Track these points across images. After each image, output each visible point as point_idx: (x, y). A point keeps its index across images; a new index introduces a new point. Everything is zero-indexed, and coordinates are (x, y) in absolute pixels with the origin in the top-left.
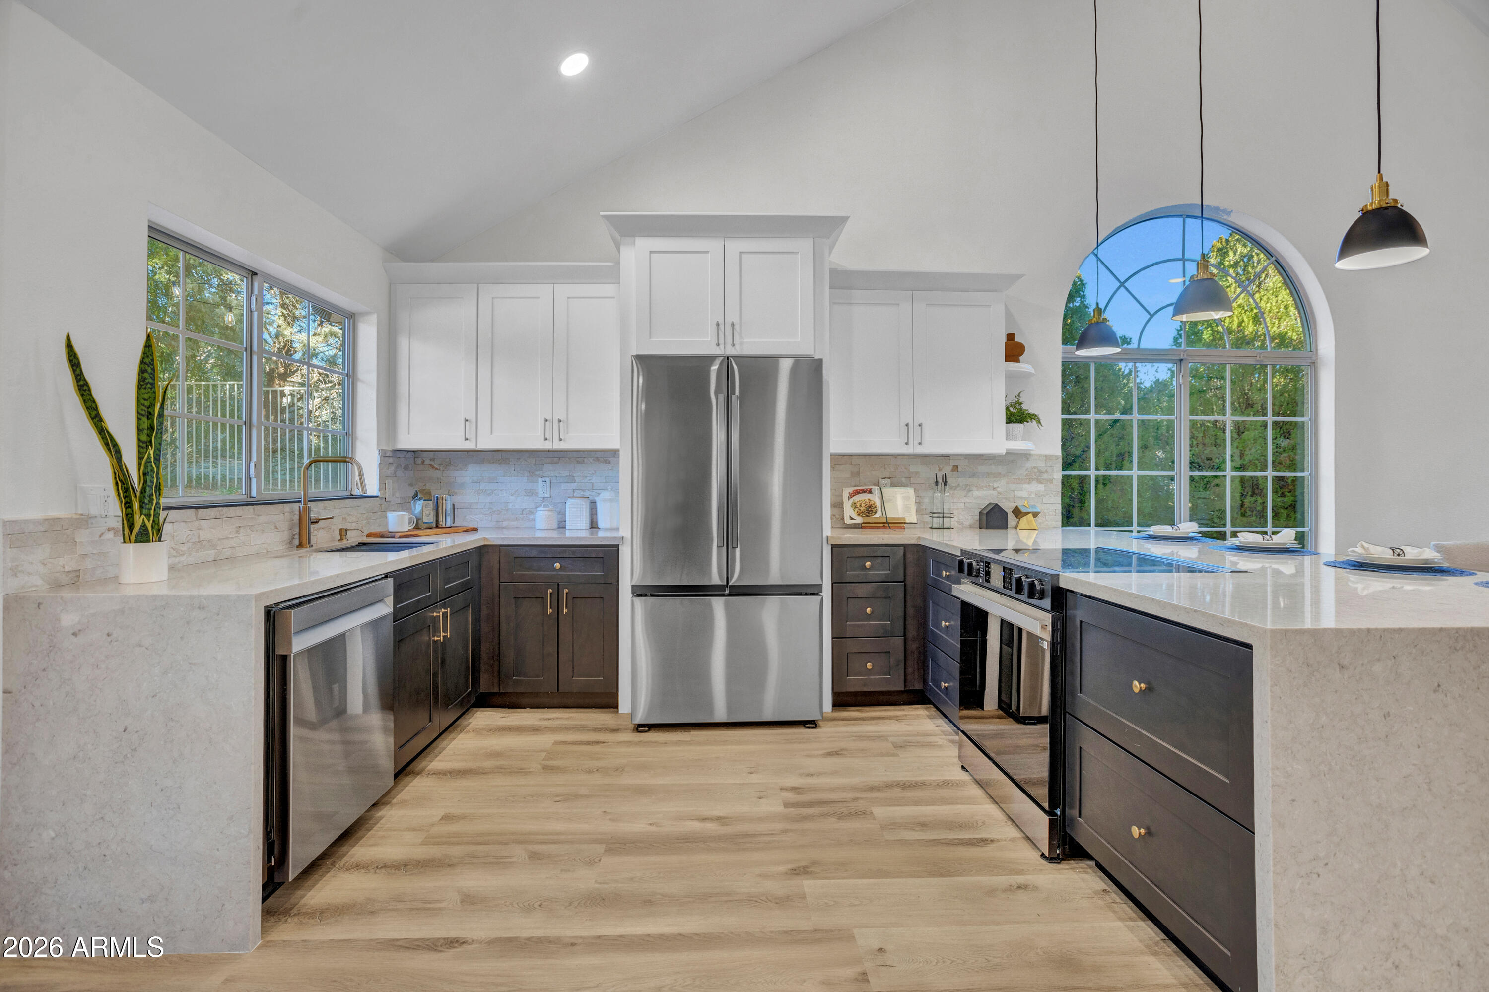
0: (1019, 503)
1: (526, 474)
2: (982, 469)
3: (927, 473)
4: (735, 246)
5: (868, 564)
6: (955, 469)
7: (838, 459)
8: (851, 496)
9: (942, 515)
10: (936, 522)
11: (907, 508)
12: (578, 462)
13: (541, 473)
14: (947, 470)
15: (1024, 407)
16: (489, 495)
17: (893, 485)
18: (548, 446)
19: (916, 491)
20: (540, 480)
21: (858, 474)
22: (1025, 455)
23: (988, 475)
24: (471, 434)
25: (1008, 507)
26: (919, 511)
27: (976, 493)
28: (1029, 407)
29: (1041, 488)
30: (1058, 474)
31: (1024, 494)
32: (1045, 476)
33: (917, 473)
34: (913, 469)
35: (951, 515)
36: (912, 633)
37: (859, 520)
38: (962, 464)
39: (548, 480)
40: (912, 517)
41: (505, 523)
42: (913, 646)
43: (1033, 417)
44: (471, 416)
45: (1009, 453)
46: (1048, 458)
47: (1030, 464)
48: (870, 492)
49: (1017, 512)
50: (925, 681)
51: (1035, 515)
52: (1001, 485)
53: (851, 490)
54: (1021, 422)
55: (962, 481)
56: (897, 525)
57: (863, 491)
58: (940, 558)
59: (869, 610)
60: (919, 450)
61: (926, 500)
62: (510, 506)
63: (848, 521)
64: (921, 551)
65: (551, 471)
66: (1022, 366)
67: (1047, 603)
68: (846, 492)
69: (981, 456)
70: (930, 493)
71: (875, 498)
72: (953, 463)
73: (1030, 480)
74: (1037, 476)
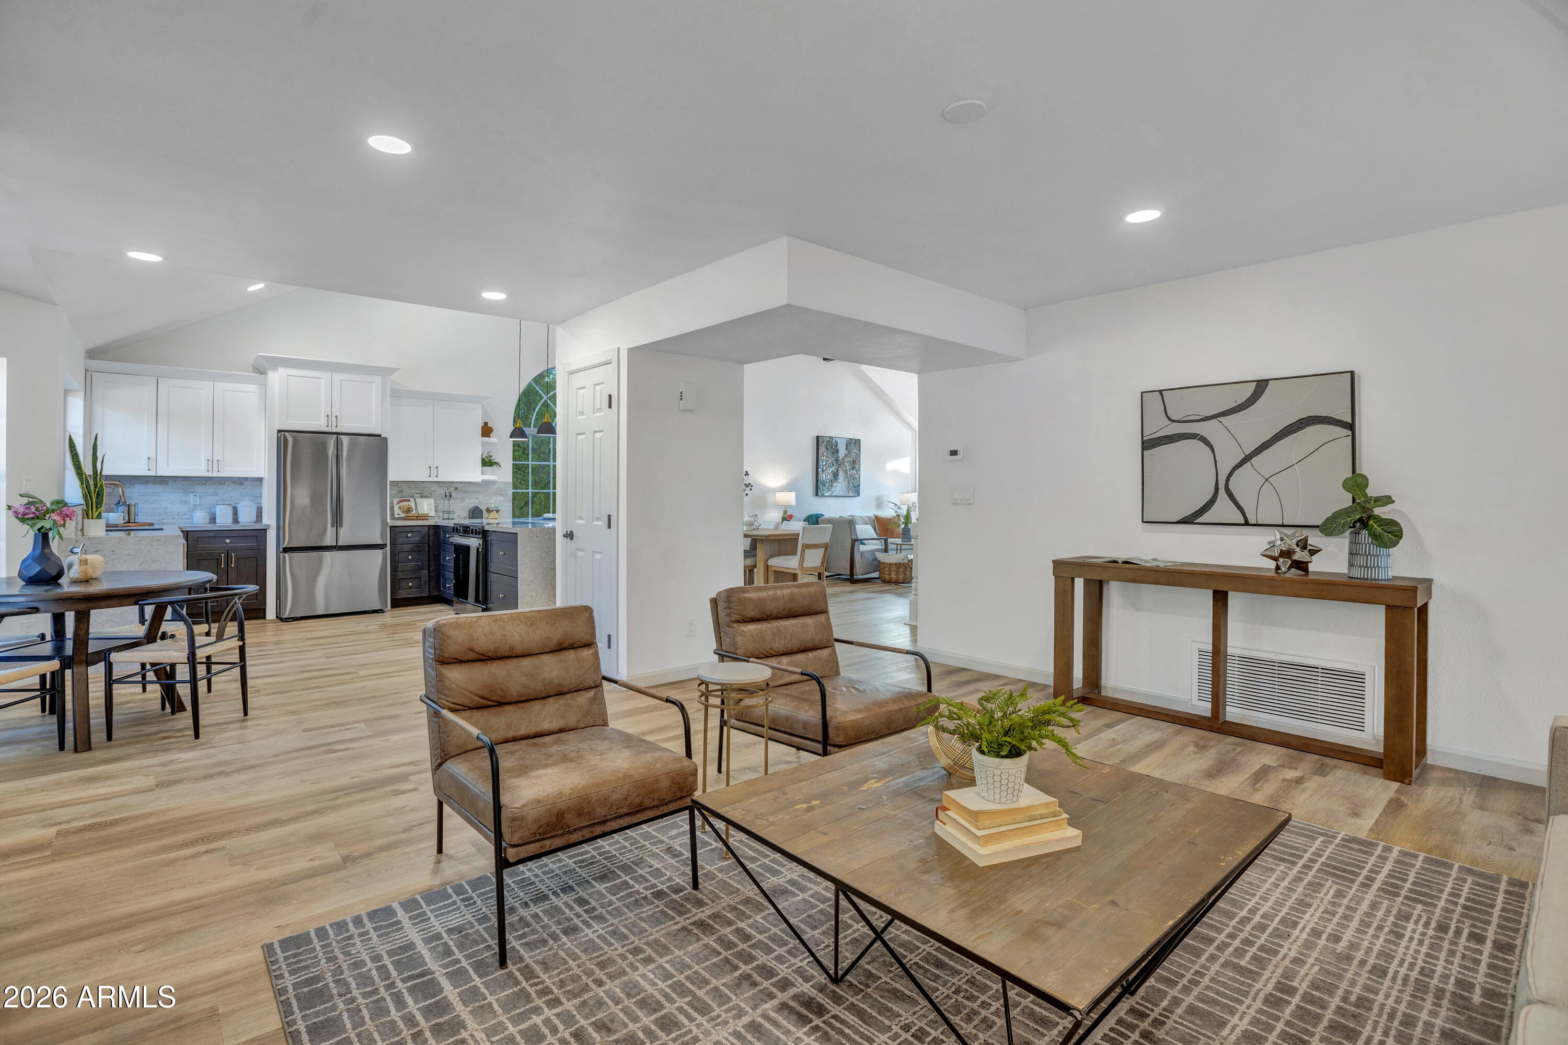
0: (489, 506)
1: (181, 490)
2: (470, 489)
3: (441, 491)
4: (337, 377)
5: (409, 535)
6: (456, 489)
7: (394, 483)
8: (398, 503)
9: (449, 512)
10: (446, 516)
11: (429, 509)
12: (220, 484)
13: (193, 490)
14: (452, 489)
15: (492, 458)
16: (152, 503)
17: (422, 497)
18: (209, 474)
19: (435, 500)
20: (192, 495)
21: (402, 491)
22: (494, 482)
23: (474, 492)
24: (153, 467)
25: (483, 508)
26: (436, 511)
27: (467, 501)
28: (495, 459)
29: (502, 498)
30: (510, 491)
31: (492, 501)
32: (504, 493)
33: (435, 491)
34: (433, 489)
35: (453, 512)
36: (432, 568)
37: (403, 515)
38: (459, 486)
39: (198, 495)
40: (433, 514)
41: (165, 521)
42: (433, 574)
43: (497, 464)
44: (153, 456)
45: (483, 481)
46: (505, 483)
47: (496, 486)
48: (409, 501)
49: (488, 511)
50: (439, 590)
51: (498, 511)
52: (481, 497)
53: (398, 500)
54: (490, 466)
55: (460, 495)
56: (425, 517)
57: (405, 501)
58: (444, 529)
59: (410, 557)
60: (436, 479)
61: (440, 505)
62: (169, 510)
63: (396, 516)
64: (436, 528)
65: (199, 489)
66: (493, 439)
67: (480, 536)
68: (395, 501)
69: (470, 482)
70: (442, 501)
71: (412, 504)
72: (455, 485)
73: (496, 495)
74: (500, 493)
